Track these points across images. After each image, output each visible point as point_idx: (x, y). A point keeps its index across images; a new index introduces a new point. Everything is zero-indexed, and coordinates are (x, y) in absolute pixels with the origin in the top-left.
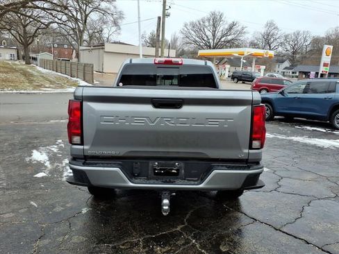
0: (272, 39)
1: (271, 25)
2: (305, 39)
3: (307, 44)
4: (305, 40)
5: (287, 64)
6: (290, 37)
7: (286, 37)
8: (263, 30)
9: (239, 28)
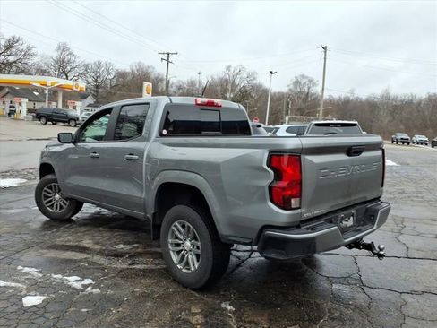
0: (69, 68)
1: (63, 48)
2: (108, 71)
3: (110, 77)
4: (108, 74)
5: (90, 100)
6: (90, 67)
7: (86, 66)
8: (55, 55)
9: (24, 47)
